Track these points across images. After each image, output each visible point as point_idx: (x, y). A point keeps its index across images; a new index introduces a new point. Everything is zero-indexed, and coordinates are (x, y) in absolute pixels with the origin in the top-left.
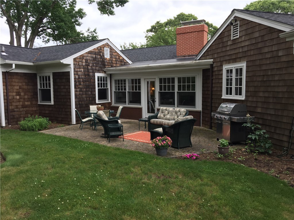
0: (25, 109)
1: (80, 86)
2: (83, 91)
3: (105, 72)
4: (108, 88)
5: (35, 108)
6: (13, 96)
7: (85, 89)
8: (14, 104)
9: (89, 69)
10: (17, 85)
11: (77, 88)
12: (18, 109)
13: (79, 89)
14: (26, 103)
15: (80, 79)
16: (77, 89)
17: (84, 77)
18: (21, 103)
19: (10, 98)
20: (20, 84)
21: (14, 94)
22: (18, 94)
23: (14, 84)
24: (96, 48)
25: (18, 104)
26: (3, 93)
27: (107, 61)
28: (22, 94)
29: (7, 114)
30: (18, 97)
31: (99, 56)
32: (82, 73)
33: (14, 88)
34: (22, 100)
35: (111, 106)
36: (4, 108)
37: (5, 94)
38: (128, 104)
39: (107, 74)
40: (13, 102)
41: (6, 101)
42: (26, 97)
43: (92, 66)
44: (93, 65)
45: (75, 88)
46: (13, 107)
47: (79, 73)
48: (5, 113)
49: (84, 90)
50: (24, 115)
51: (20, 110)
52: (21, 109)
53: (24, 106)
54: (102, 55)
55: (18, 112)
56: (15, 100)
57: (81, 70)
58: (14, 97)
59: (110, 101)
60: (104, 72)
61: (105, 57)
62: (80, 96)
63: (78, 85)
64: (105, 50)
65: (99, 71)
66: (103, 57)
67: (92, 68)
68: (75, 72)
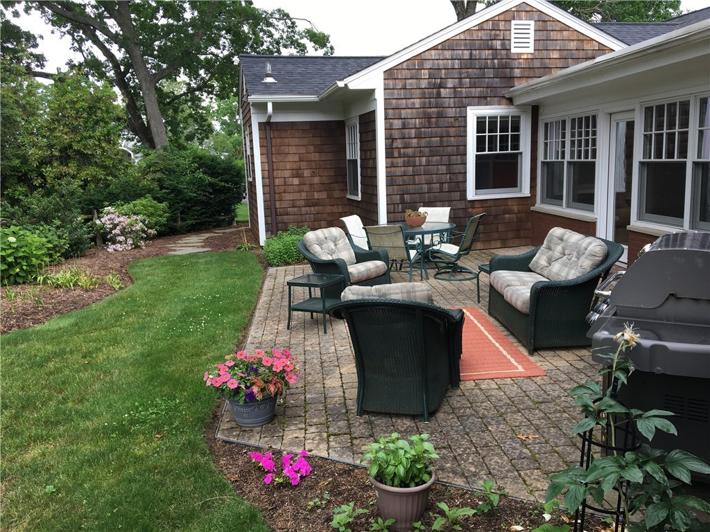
0: (312, 208)
1: (406, 150)
2: (418, 164)
3: (510, 101)
4: (521, 153)
5: (340, 207)
6: (285, 178)
7: (424, 159)
8: (288, 197)
9: (443, 95)
10: (294, 150)
11: (396, 155)
12: (295, 209)
13: (402, 159)
14: (316, 195)
15: (406, 131)
16: (395, 160)
17: (420, 123)
18: (304, 195)
19: (277, 182)
20: (303, 150)
21: (287, 173)
22: (297, 174)
23: (286, 149)
24: (477, 28)
25: (296, 196)
26: (262, 171)
27: (520, 63)
28: (307, 173)
29: (269, 218)
30: (296, 181)
31: (486, 54)
32: (414, 110)
33: (287, 160)
34: (306, 188)
35: (532, 208)
36: (264, 206)
37: (266, 173)
38: (568, 206)
39: (518, 106)
40: (285, 192)
41: (267, 189)
42: (316, 180)
43: (454, 88)
44: (460, 83)
45: (389, 155)
46: (285, 204)
47: (403, 111)
48: (265, 217)
49: (420, 161)
50: (310, 223)
51: (301, 211)
52: (303, 209)
53: (310, 203)
54: (499, 47)
55: (295, 216)
56: (290, 189)
57: (414, 104)
58: (287, 180)
59: (526, 191)
60: (504, 101)
61: (513, 50)
62: (405, 177)
63: (400, 146)
64: (513, 27)
65: (482, 100)
66: (504, 52)
67: (455, 92)
68: (390, 112)
